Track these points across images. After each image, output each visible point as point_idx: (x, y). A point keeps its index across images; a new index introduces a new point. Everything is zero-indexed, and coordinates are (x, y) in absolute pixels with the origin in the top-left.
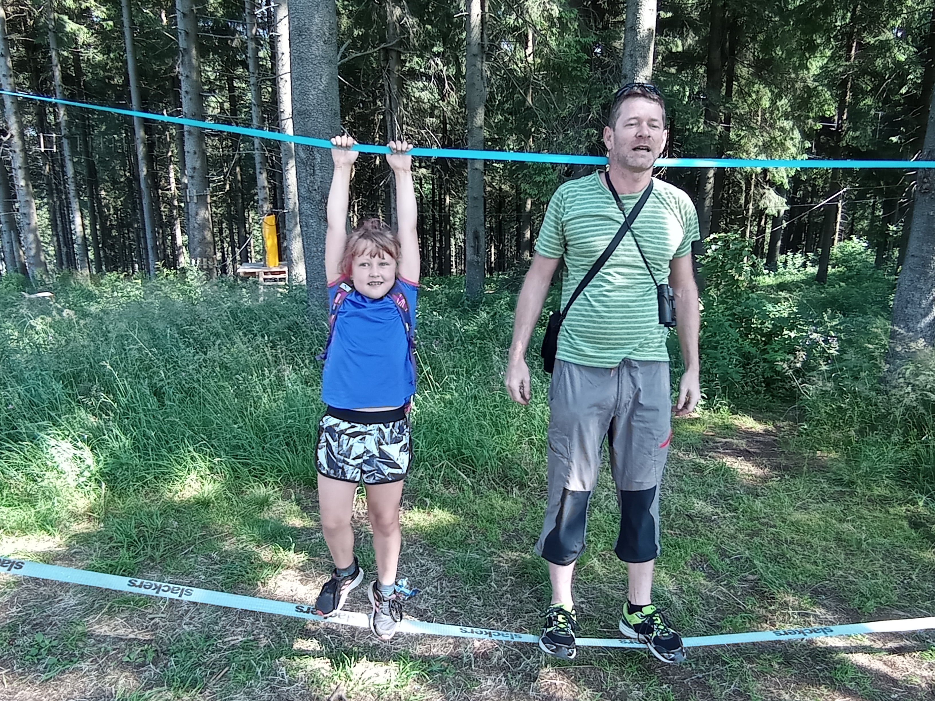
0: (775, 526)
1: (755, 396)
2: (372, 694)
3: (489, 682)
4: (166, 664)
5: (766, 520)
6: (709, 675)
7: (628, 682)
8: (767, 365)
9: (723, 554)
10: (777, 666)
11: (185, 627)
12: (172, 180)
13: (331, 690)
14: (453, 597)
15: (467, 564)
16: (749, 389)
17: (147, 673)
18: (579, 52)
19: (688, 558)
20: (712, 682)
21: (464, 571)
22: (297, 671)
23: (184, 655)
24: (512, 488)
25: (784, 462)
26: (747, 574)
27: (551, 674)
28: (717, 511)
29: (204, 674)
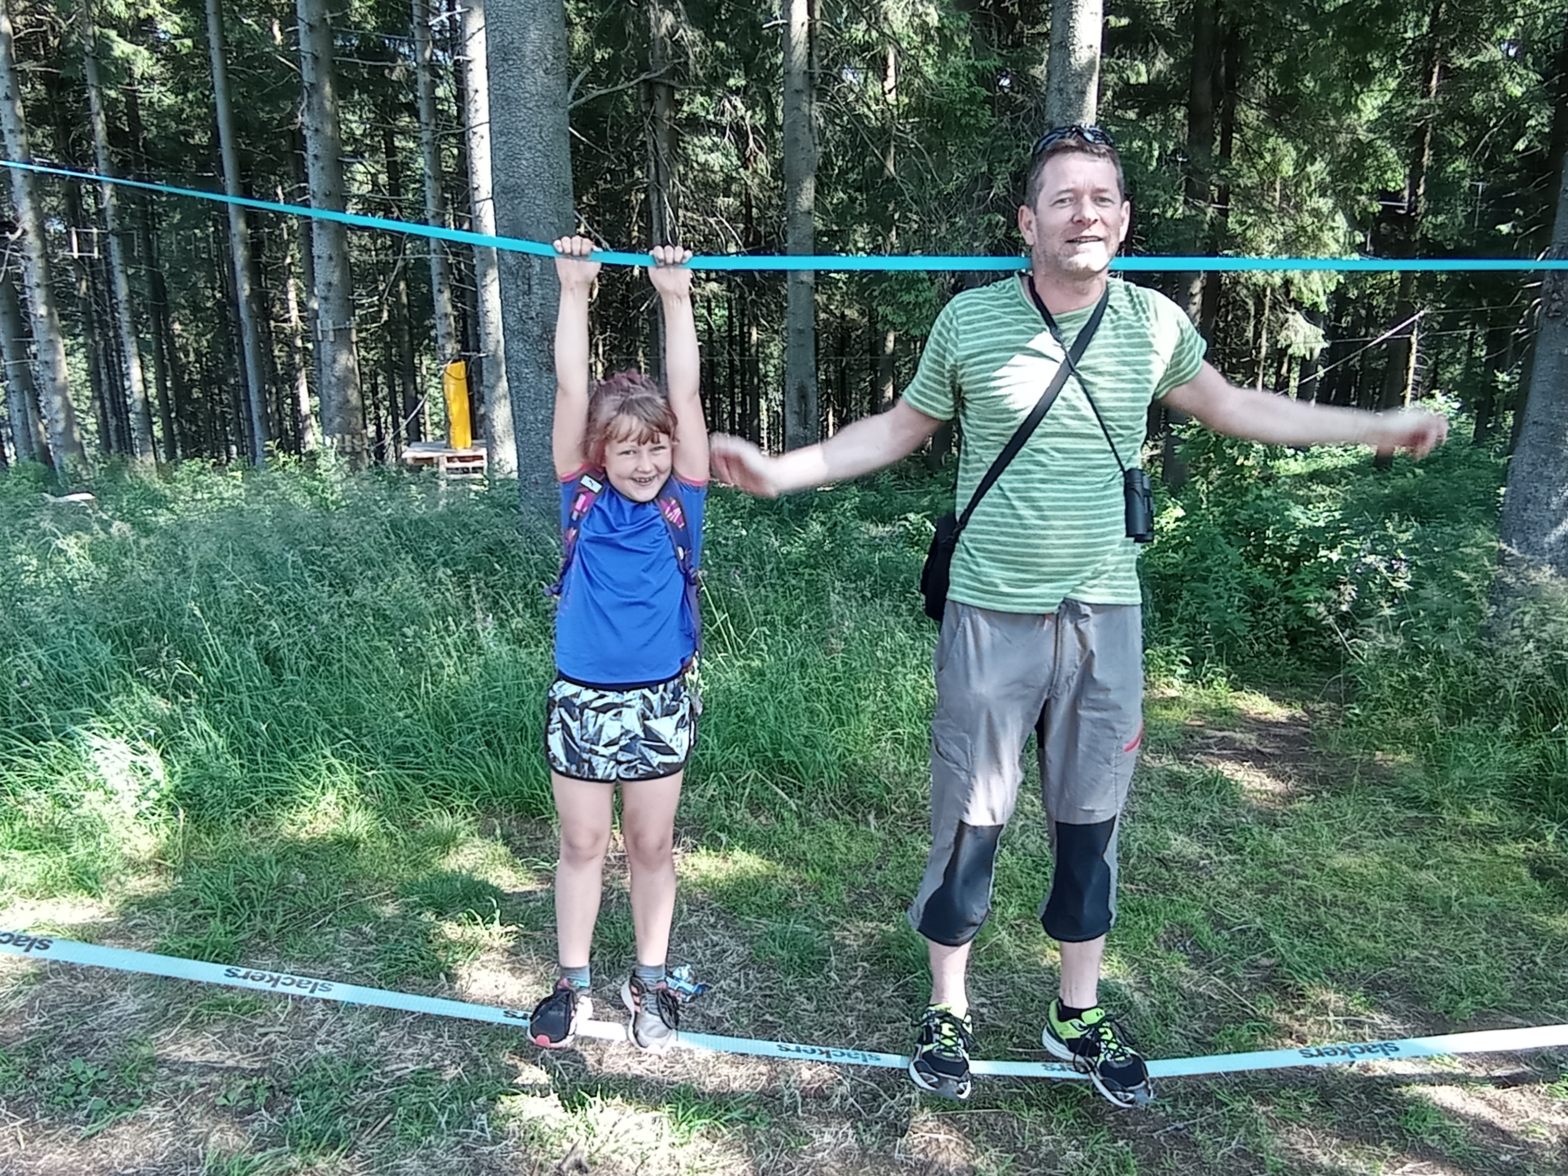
0: (1305, 877)
1: (1272, 661)
2: (632, 1158)
3: (827, 1138)
4: (289, 1109)
5: (1291, 867)
6: (1194, 1125)
7: (1059, 1136)
8: (1291, 608)
9: (1219, 924)
10: (1308, 1109)
11: (320, 1048)
12: (293, 304)
13: (563, 1152)
14: (765, 996)
15: (790, 942)
16: (1263, 648)
17: (256, 1124)
18: (972, 85)
19: (1160, 930)
20: (1199, 1136)
21: (784, 953)
22: (507, 1121)
23: (317, 1094)
24: (864, 816)
25: (1321, 770)
26: (1258, 956)
27: (930, 1124)
28: (1208, 850)
29: (351, 1125)
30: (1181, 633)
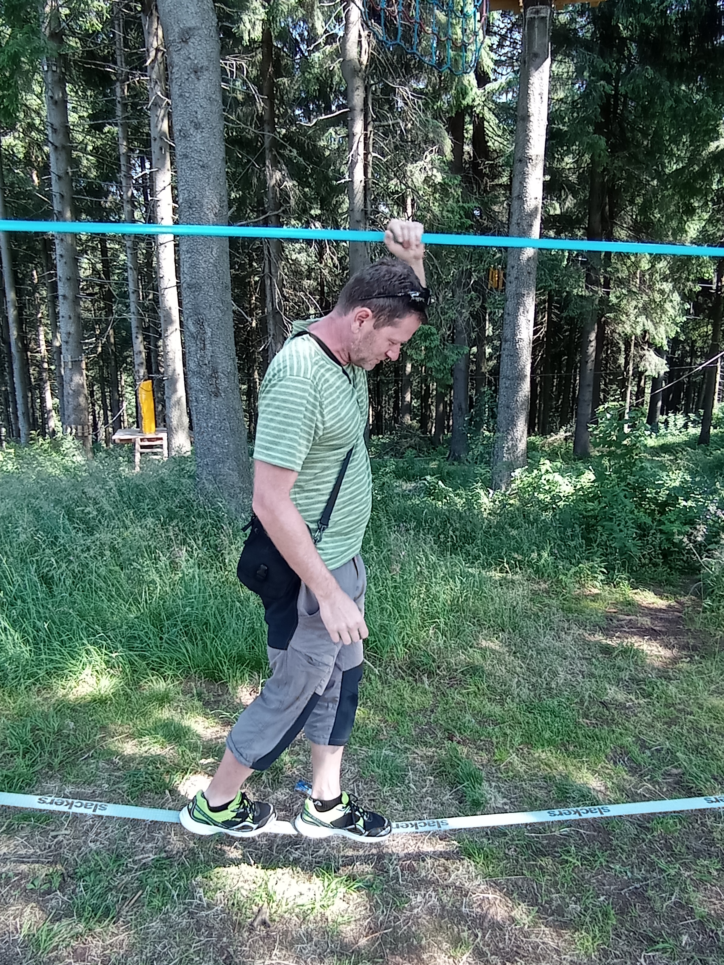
0: (691, 713)
1: (653, 569)
2: (297, 916)
3: (419, 898)
4: (74, 890)
5: (682, 707)
6: (647, 885)
7: (563, 894)
8: (664, 537)
9: (644, 746)
10: (716, 873)
11: (91, 845)
12: (42, 343)
13: (253, 913)
14: (370, 800)
15: (383, 763)
16: (647, 561)
17: (54, 901)
18: (462, 218)
19: (608, 750)
20: (651, 893)
21: (380, 771)
22: (216, 892)
23: (92, 879)
24: (420, 676)
25: (692, 642)
26: (670, 767)
27: (482, 887)
28: (631, 696)
29: (115, 899)
30: (599, 553)
